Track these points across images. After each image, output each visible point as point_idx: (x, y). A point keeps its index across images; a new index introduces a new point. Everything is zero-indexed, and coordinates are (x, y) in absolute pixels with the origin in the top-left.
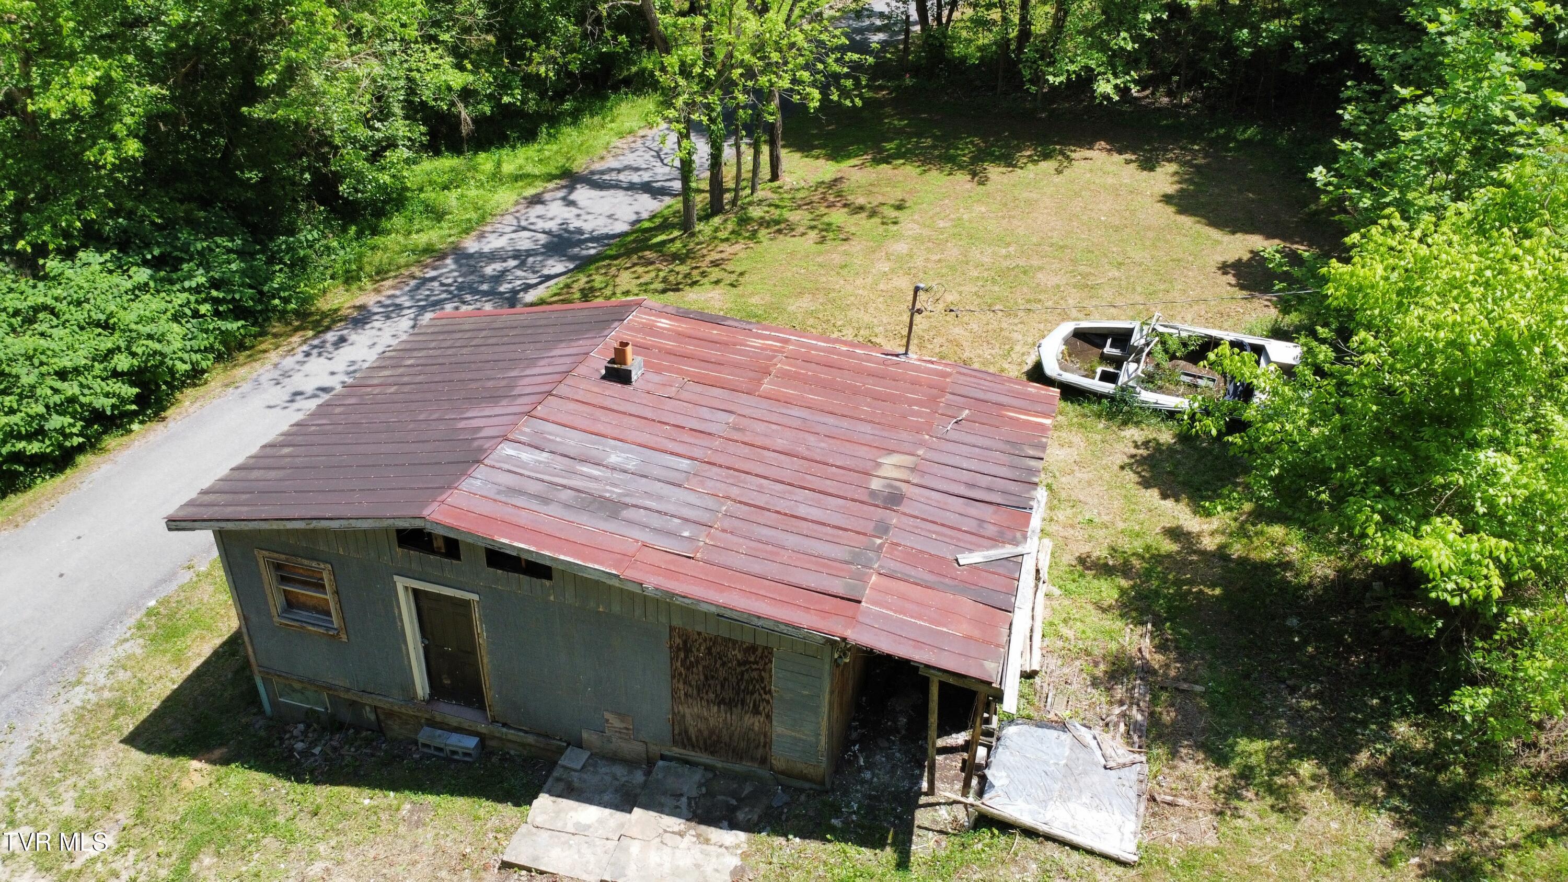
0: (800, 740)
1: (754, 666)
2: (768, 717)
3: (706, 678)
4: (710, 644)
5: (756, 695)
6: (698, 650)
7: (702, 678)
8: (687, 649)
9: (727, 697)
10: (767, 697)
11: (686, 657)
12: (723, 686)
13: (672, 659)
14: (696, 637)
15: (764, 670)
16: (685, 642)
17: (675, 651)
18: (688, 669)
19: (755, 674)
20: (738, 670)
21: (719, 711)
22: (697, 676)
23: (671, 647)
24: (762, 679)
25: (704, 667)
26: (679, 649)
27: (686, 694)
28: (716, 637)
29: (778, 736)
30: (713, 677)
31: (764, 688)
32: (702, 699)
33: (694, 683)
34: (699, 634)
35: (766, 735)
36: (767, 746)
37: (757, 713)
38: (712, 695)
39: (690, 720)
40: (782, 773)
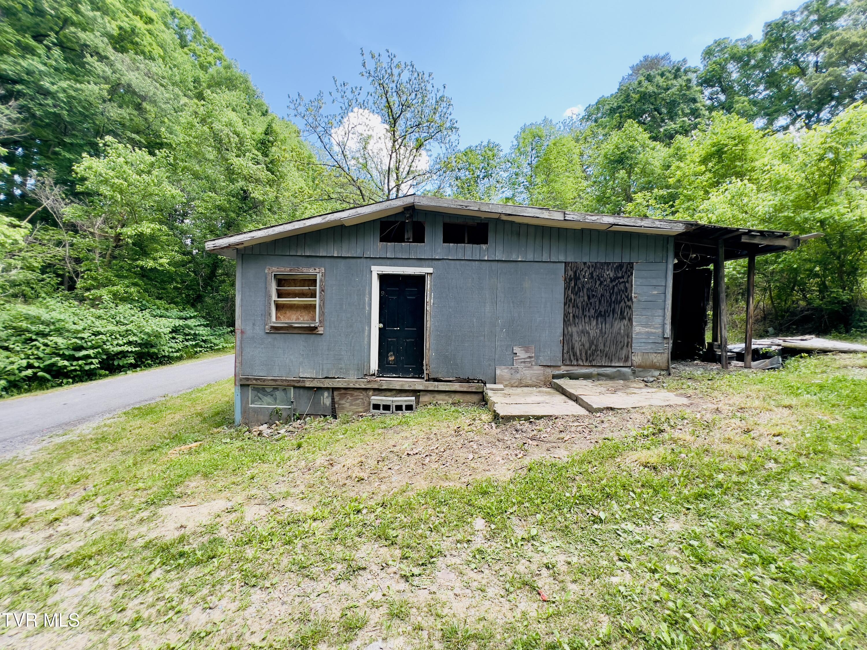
0: (652, 333)
1: (621, 280)
2: (630, 320)
3: (589, 298)
4: (592, 269)
5: (623, 303)
6: (584, 277)
7: (586, 298)
8: (576, 278)
9: (603, 310)
10: (629, 303)
11: (575, 284)
12: (600, 302)
13: (565, 289)
14: (582, 266)
15: (628, 282)
16: (575, 273)
17: (568, 281)
18: (576, 294)
19: (622, 286)
20: (611, 285)
21: (597, 323)
22: (583, 297)
23: (565, 280)
24: (626, 289)
25: (588, 289)
26: (571, 280)
27: (574, 316)
28: (596, 263)
29: (638, 334)
30: (593, 295)
31: (627, 297)
32: (585, 316)
33: (580, 305)
34: (585, 263)
35: (629, 335)
36: (629, 344)
37: (622, 318)
38: (592, 312)
39: (576, 337)
40: (639, 366)
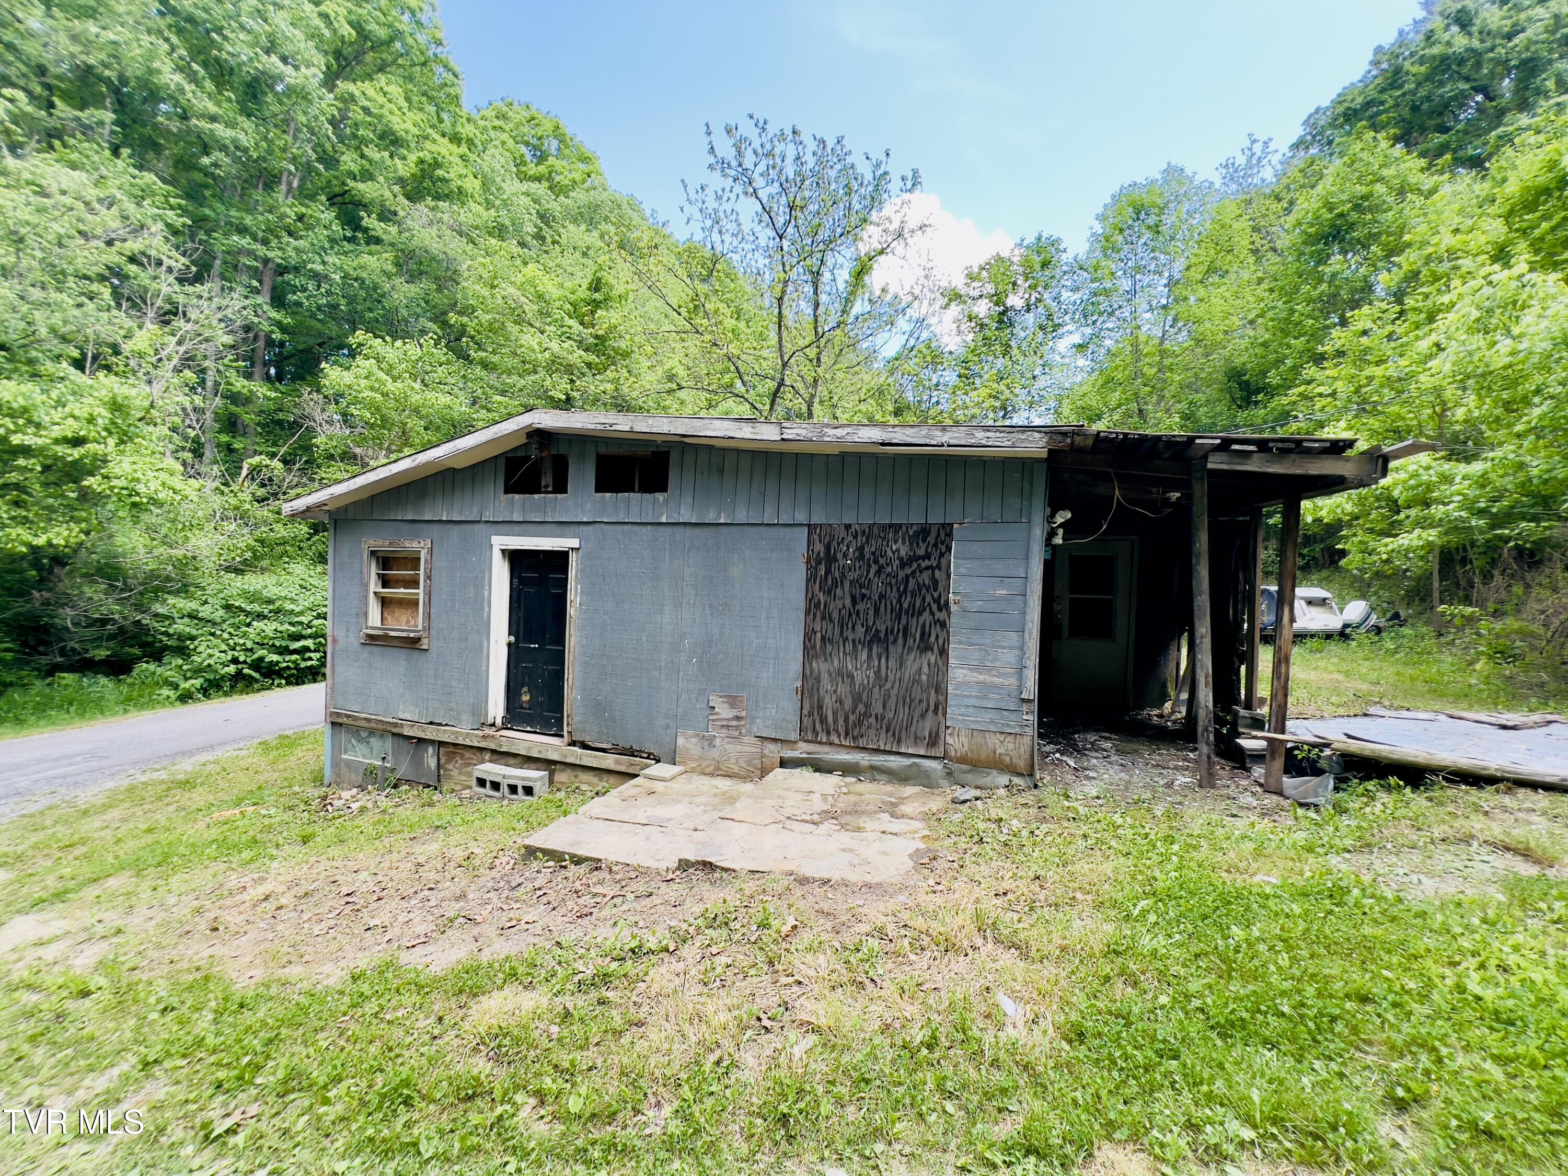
0: (994, 686)
1: (926, 563)
2: (943, 652)
3: (854, 602)
4: (861, 540)
5: (926, 616)
6: (845, 556)
7: (848, 602)
8: (830, 559)
9: (883, 628)
10: (942, 616)
11: (828, 571)
12: (877, 611)
13: (808, 581)
14: (843, 533)
15: (939, 567)
16: (828, 547)
17: (813, 563)
18: (829, 592)
19: (925, 577)
20: (901, 575)
21: (870, 656)
22: (842, 600)
23: (808, 562)
24: (935, 582)
25: (852, 583)
26: (819, 562)
27: (823, 638)
28: (871, 526)
29: (958, 686)
30: (864, 596)
31: (937, 601)
32: (845, 640)
33: (835, 615)
34: (848, 527)
35: (940, 688)
36: (940, 708)
37: (925, 647)
38: (860, 631)
39: (826, 684)
40: (962, 760)
